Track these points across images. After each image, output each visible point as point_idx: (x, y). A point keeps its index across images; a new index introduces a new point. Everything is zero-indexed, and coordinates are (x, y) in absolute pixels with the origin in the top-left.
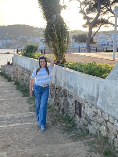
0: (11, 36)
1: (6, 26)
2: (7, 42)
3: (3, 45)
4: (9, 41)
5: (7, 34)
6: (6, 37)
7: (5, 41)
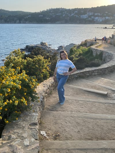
0: (109, 14)
1: (106, 6)
2: (105, 18)
3: (103, 21)
4: (107, 18)
5: (106, 12)
6: (105, 15)
7: (104, 18)
